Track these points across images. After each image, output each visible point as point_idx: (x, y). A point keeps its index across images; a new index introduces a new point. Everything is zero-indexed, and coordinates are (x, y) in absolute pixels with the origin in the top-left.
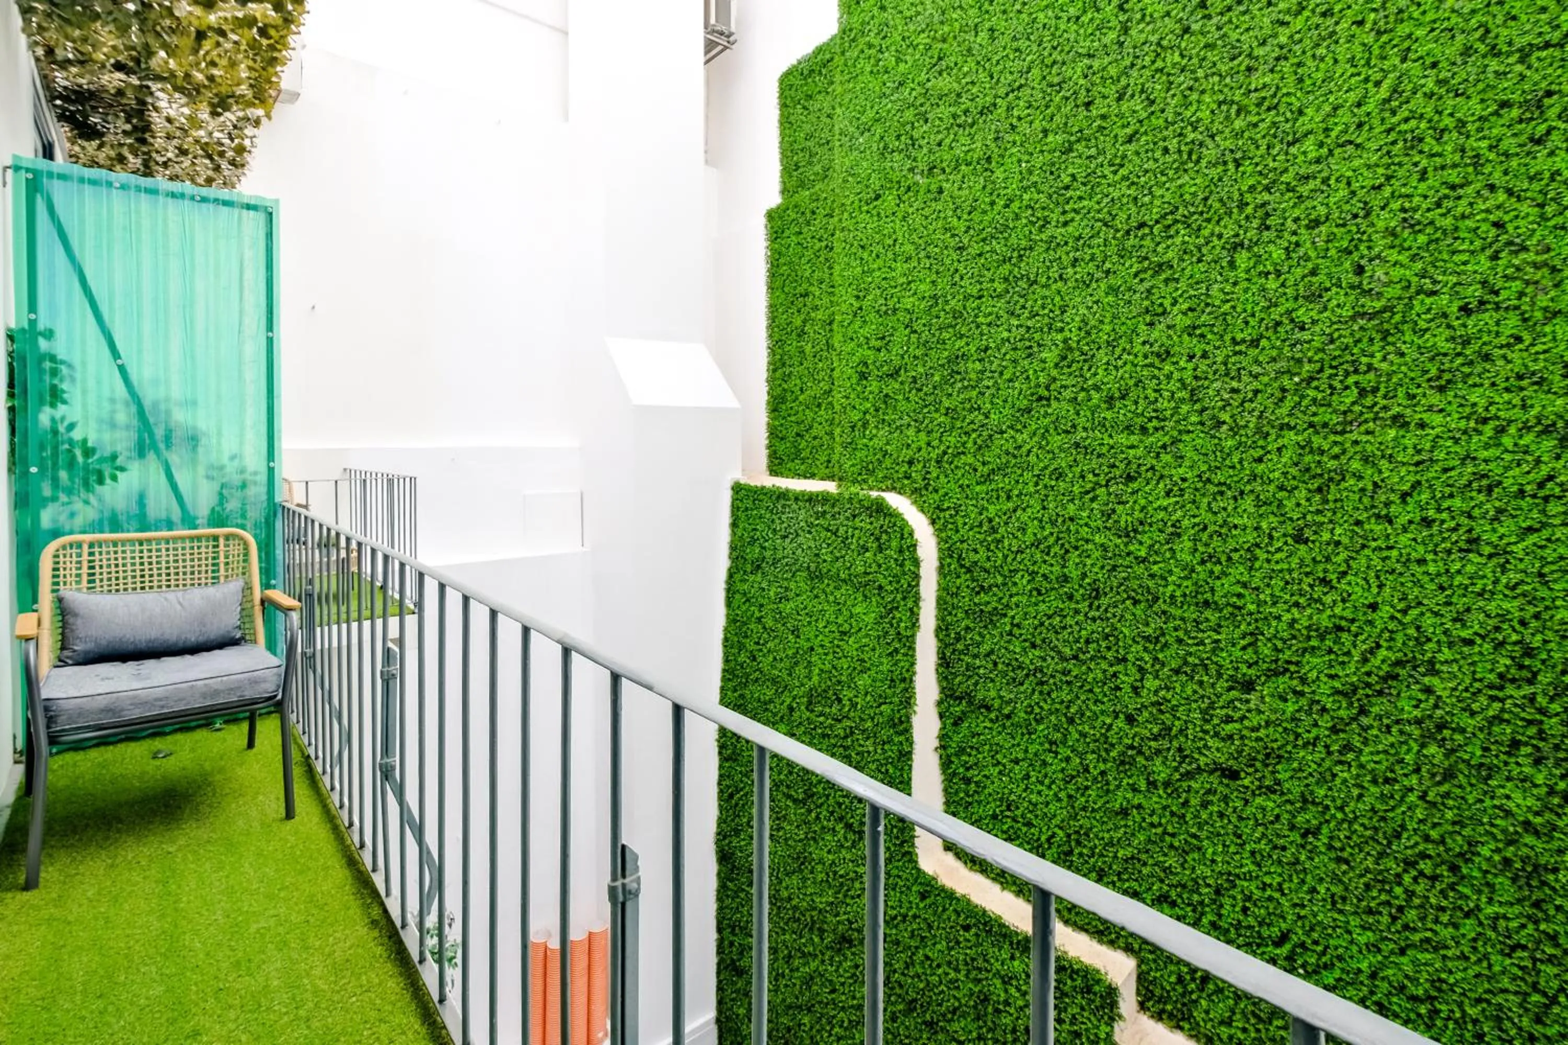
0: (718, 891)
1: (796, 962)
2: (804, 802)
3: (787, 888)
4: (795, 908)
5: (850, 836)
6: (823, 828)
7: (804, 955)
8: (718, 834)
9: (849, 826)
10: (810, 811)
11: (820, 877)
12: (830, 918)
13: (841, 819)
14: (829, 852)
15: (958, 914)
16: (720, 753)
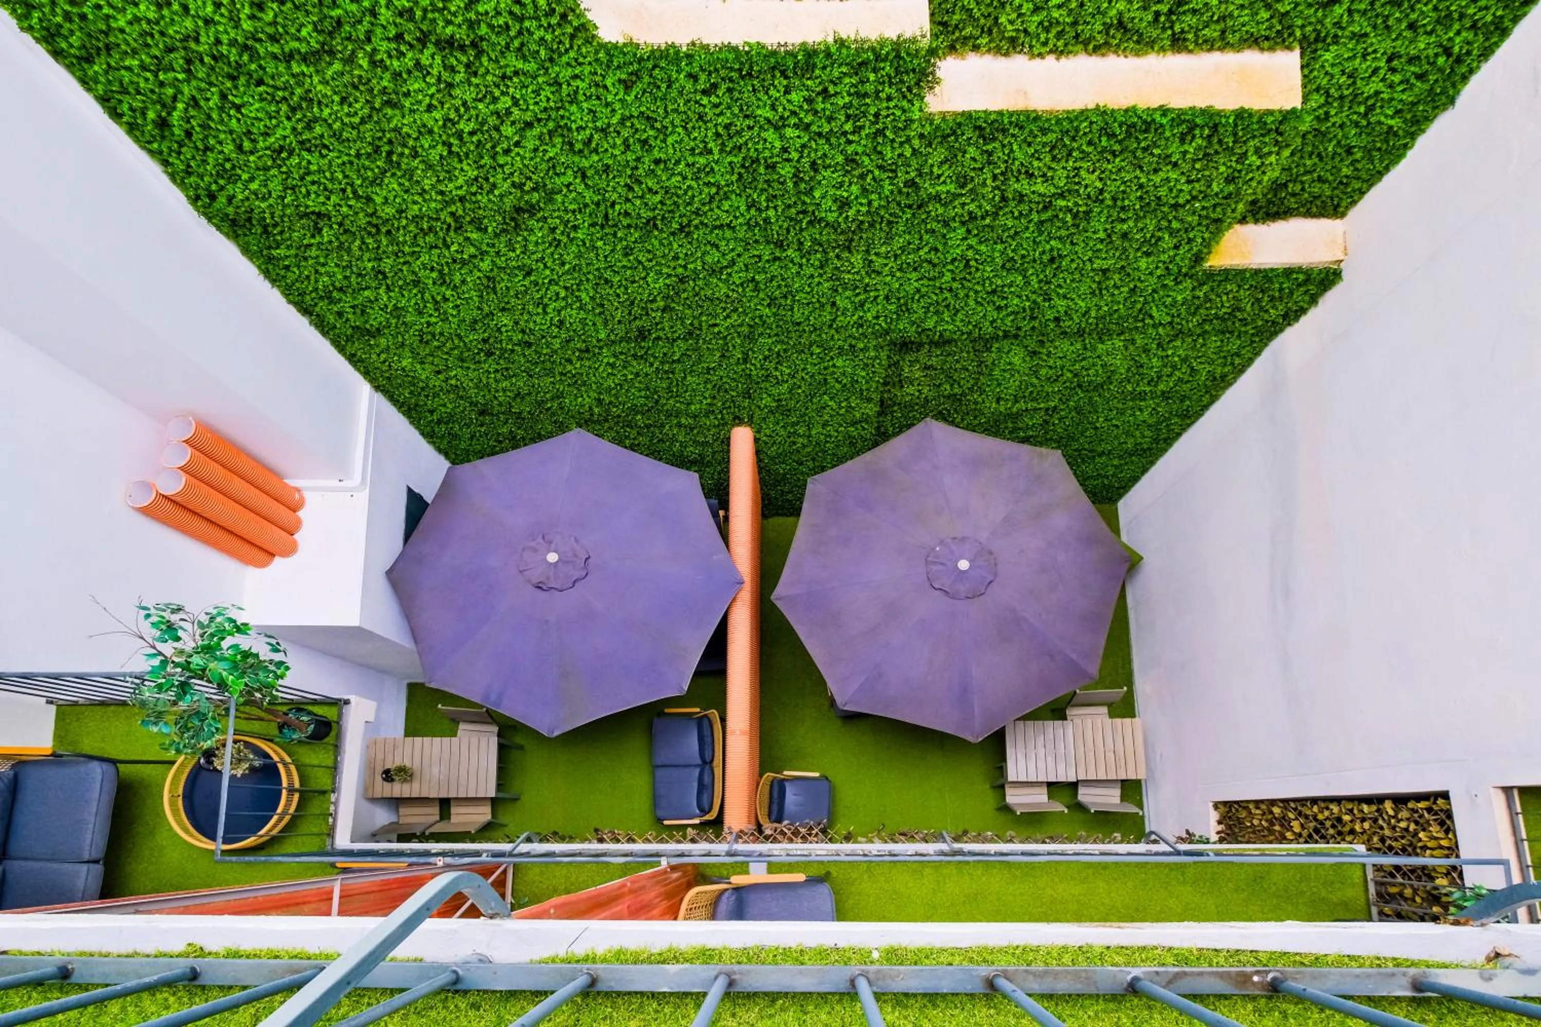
0: (266, 273)
1: (457, 278)
2: (327, 52)
3: (386, 201)
4: (417, 219)
5: (459, 59)
6: (397, 75)
7: (464, 263)
8: (194, 200)
9: (448, 45)
10: (350, 60)
11: (434, 155)
12: (483, 199)
13: (423, 40)
14: (430, 108)
15: (693, 77)
16: (57, 54)
